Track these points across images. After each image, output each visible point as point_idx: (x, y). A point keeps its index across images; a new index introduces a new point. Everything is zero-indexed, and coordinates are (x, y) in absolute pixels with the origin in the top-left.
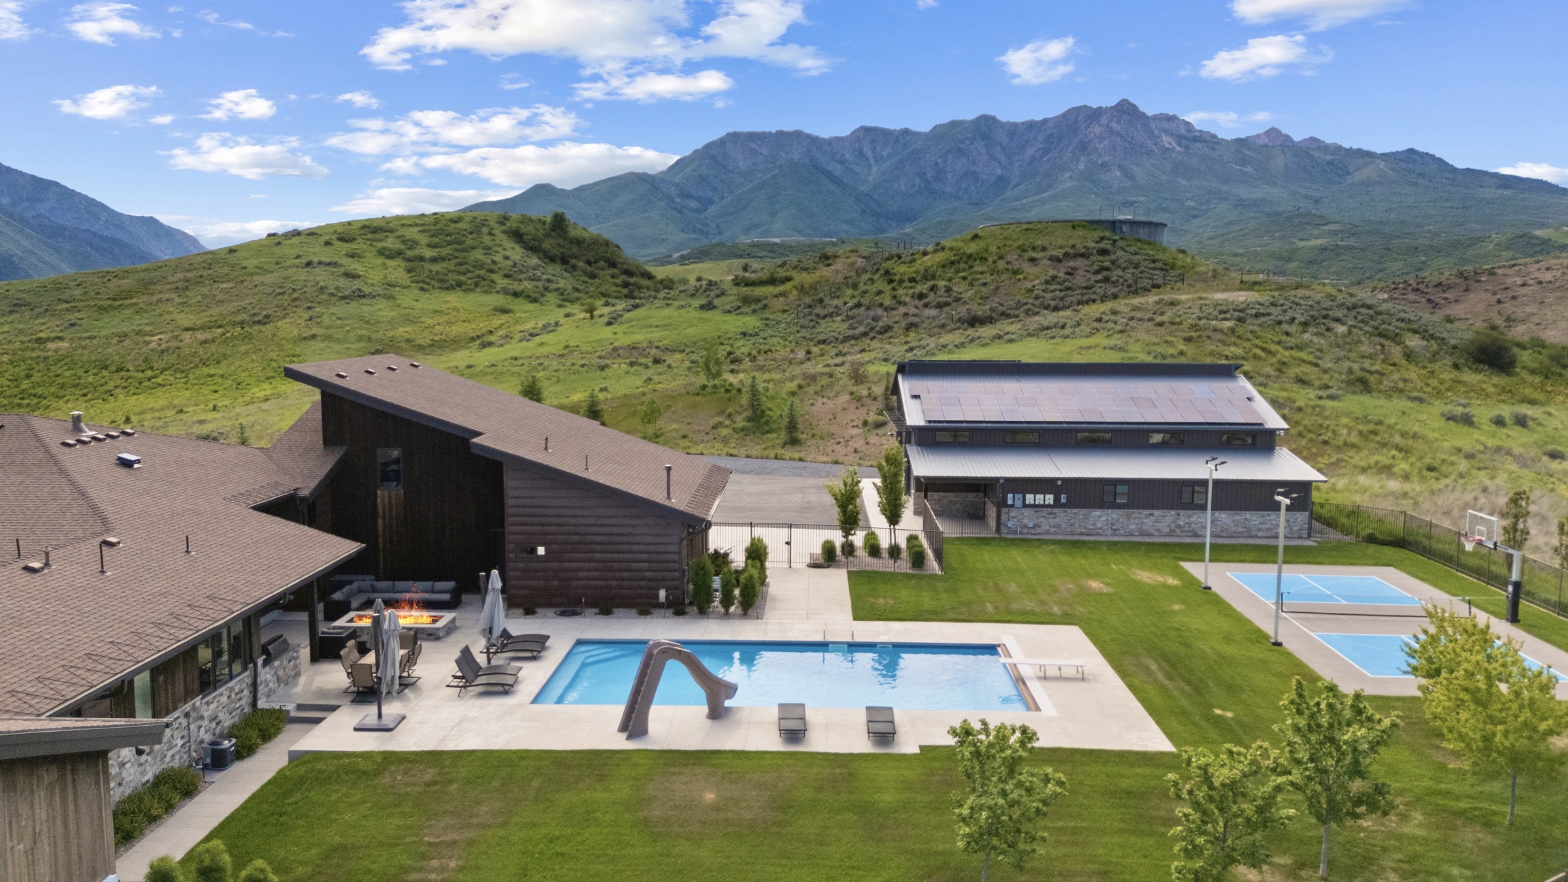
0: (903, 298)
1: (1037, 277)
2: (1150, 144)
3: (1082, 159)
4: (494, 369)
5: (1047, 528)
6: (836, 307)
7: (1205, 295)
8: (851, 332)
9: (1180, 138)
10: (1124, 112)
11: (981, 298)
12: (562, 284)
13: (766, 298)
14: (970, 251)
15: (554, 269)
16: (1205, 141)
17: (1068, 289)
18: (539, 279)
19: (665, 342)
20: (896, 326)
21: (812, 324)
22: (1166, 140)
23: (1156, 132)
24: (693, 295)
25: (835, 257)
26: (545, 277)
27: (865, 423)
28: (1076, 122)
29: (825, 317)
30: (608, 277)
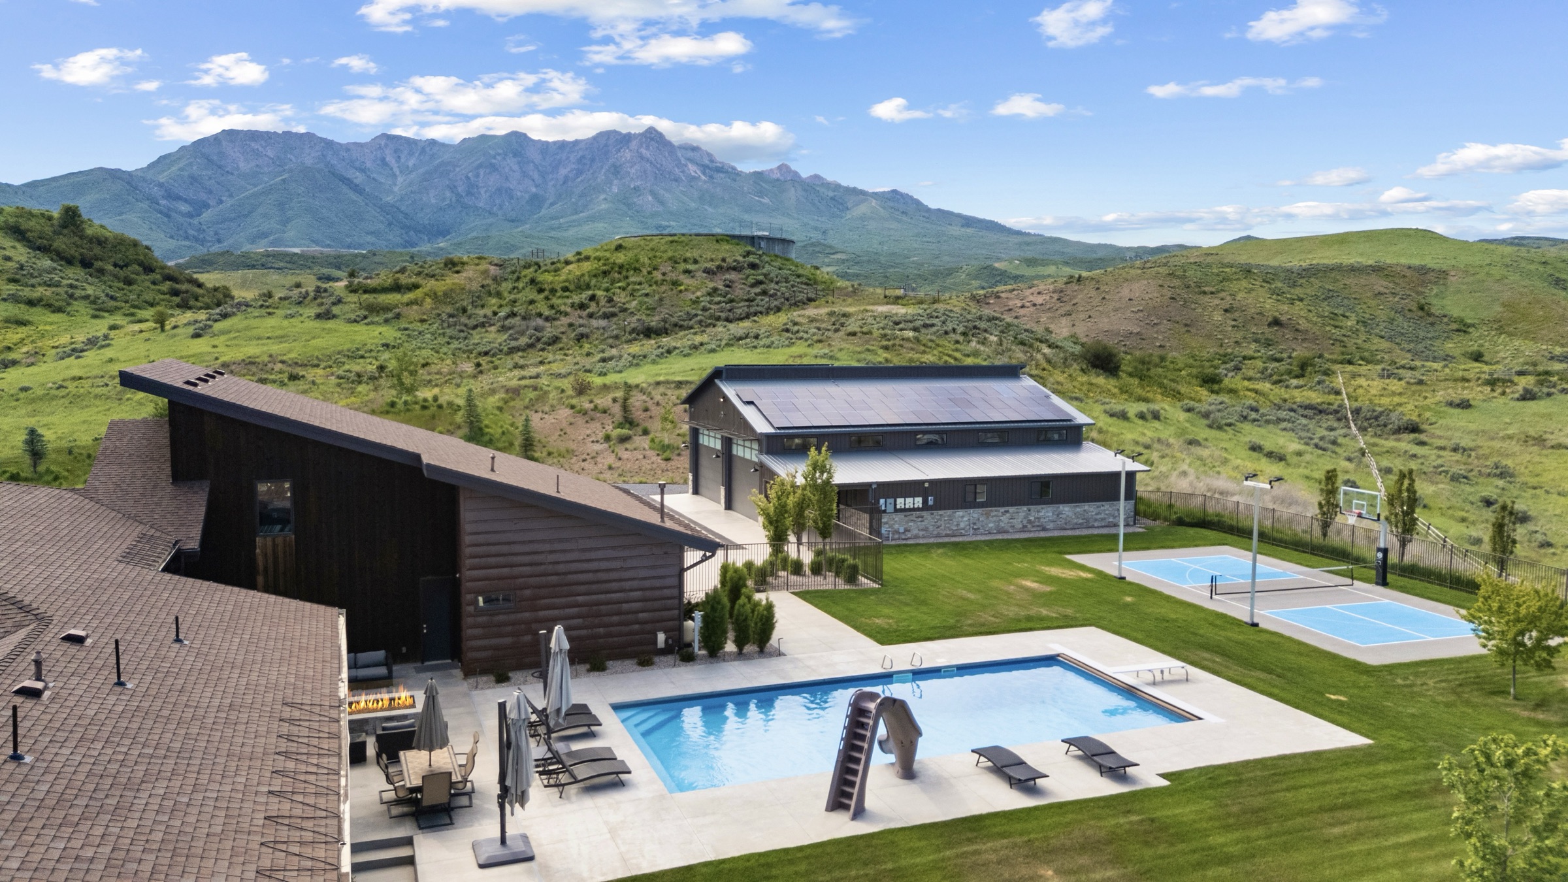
0: (563, 308)
1: (698, 289)
2: (677, 171)
3: (616, 182)
4: (63, 392)
5: (915, 532)
6: (485, 316)
7: (869, 308)
8: (513, 344)
9: (704, 168)
10: (652, 139)
11: (648, 309)
12: (90, 291)
13: (396, 306)
14: (619, 261)
15: (75, 274)
16: (727, 172)
17: (731, 301)
18: (58, 285)
19: (293, 355)
20: (564, 337)
21: (462, 335)
22: (692, 169)
23: (683, 161)
24: (300, 303)
25: (463, 264)
26: (65, 282)
27: (608, 438)
28: (606, 145)
29: (475, 327)
30: (148, 284)
